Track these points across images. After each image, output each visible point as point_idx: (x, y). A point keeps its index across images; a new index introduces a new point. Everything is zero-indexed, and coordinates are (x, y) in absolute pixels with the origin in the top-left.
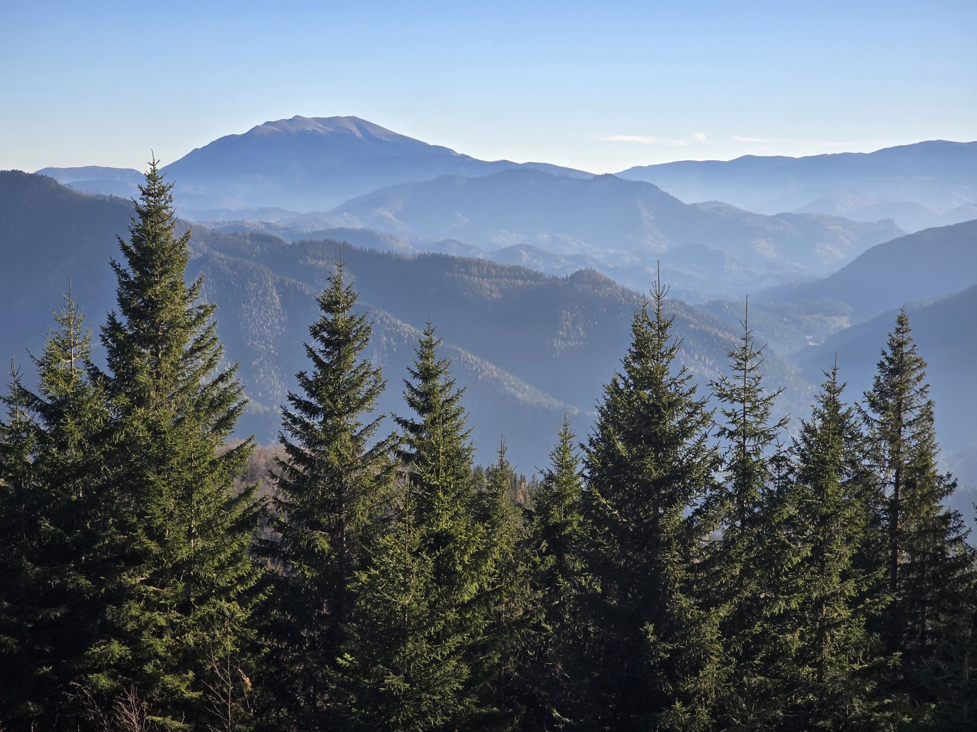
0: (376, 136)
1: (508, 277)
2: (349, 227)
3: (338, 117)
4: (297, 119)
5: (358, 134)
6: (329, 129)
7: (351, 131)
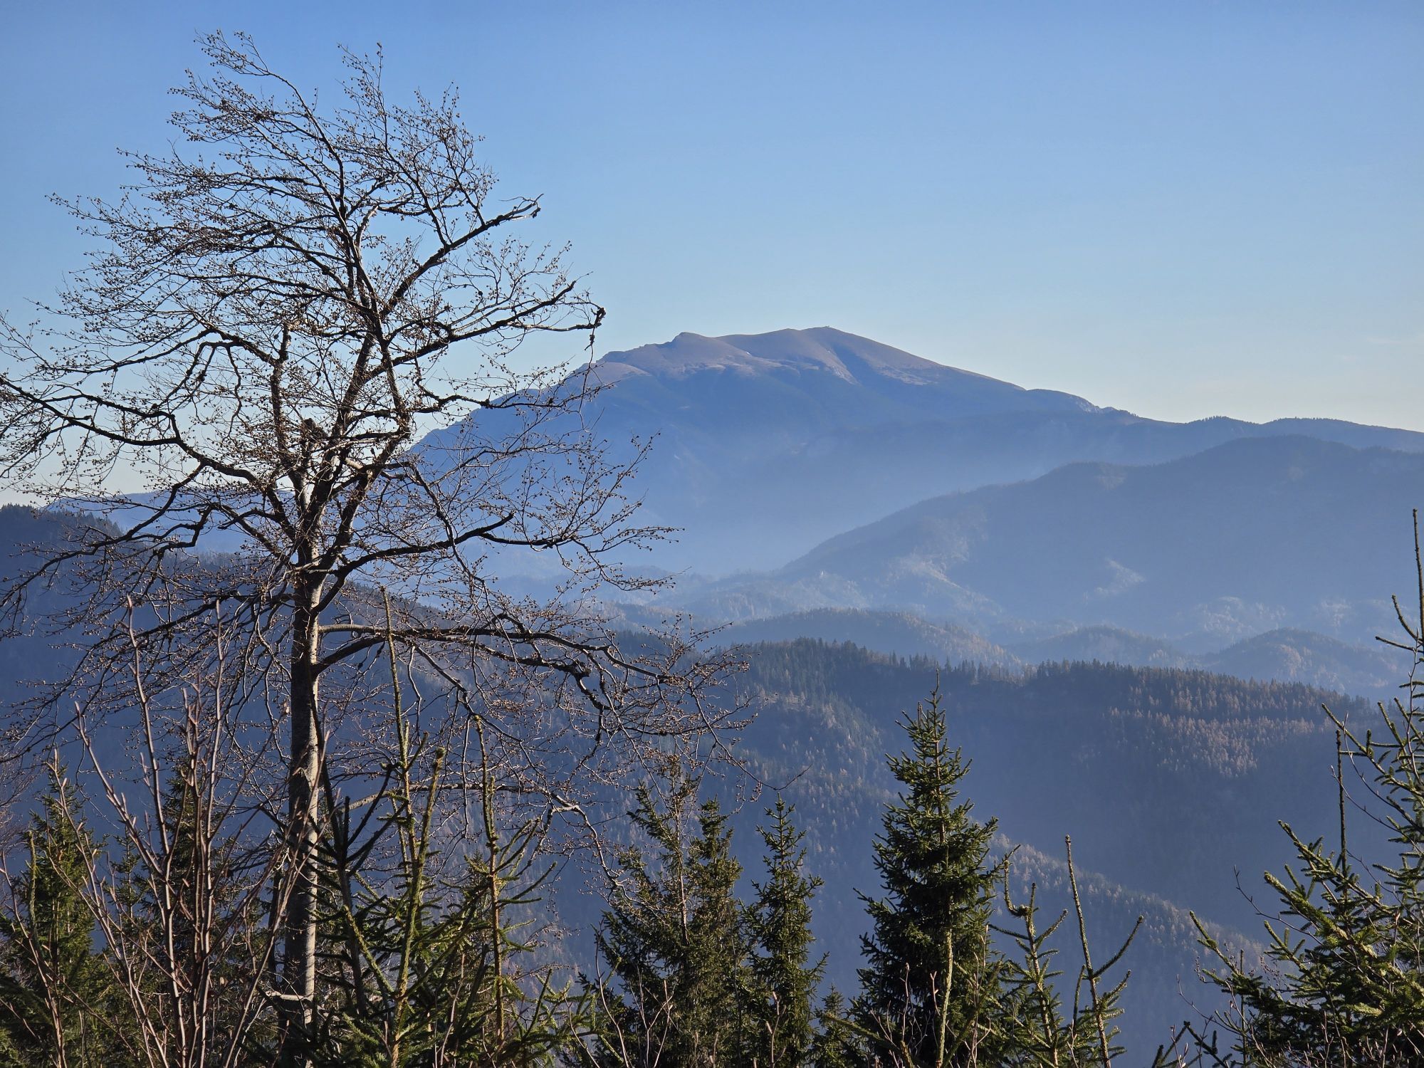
0: (886, 373)
1: (1271, 714)
2: (839, 607)
3: (787, 333)
4: (685, 344)
5: (842, 372)
6: (768, 363)
7: (821, 364)
